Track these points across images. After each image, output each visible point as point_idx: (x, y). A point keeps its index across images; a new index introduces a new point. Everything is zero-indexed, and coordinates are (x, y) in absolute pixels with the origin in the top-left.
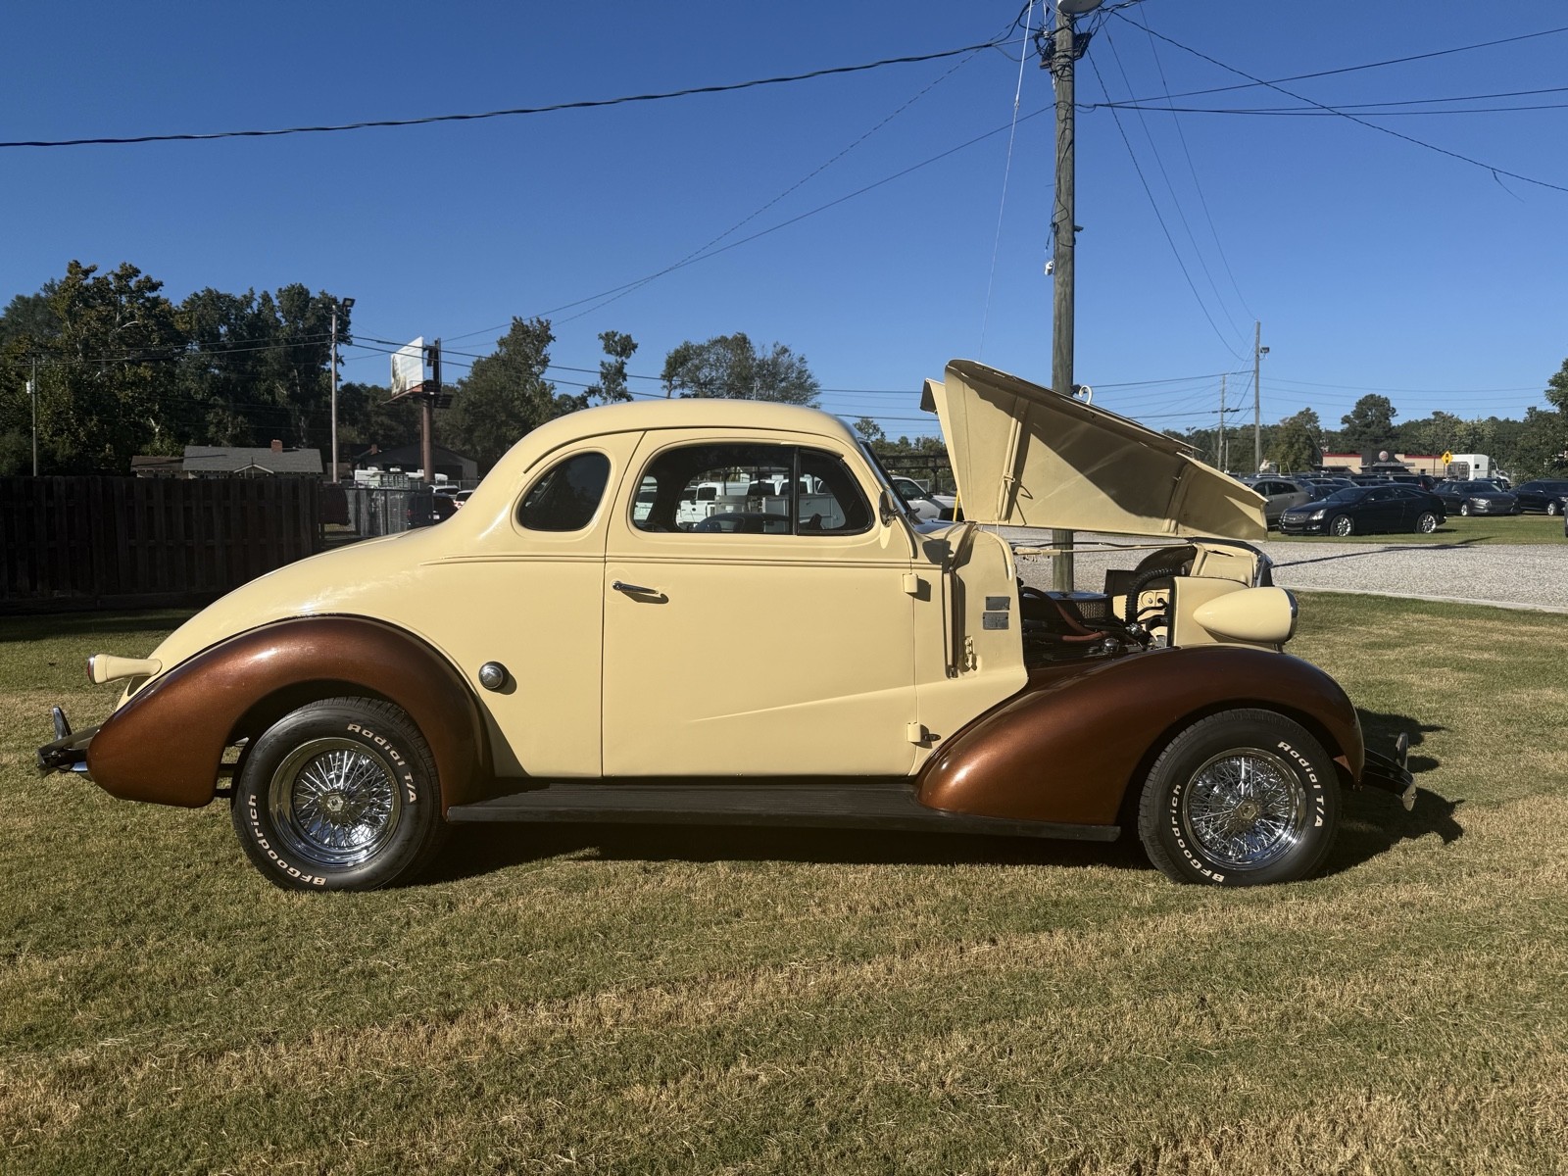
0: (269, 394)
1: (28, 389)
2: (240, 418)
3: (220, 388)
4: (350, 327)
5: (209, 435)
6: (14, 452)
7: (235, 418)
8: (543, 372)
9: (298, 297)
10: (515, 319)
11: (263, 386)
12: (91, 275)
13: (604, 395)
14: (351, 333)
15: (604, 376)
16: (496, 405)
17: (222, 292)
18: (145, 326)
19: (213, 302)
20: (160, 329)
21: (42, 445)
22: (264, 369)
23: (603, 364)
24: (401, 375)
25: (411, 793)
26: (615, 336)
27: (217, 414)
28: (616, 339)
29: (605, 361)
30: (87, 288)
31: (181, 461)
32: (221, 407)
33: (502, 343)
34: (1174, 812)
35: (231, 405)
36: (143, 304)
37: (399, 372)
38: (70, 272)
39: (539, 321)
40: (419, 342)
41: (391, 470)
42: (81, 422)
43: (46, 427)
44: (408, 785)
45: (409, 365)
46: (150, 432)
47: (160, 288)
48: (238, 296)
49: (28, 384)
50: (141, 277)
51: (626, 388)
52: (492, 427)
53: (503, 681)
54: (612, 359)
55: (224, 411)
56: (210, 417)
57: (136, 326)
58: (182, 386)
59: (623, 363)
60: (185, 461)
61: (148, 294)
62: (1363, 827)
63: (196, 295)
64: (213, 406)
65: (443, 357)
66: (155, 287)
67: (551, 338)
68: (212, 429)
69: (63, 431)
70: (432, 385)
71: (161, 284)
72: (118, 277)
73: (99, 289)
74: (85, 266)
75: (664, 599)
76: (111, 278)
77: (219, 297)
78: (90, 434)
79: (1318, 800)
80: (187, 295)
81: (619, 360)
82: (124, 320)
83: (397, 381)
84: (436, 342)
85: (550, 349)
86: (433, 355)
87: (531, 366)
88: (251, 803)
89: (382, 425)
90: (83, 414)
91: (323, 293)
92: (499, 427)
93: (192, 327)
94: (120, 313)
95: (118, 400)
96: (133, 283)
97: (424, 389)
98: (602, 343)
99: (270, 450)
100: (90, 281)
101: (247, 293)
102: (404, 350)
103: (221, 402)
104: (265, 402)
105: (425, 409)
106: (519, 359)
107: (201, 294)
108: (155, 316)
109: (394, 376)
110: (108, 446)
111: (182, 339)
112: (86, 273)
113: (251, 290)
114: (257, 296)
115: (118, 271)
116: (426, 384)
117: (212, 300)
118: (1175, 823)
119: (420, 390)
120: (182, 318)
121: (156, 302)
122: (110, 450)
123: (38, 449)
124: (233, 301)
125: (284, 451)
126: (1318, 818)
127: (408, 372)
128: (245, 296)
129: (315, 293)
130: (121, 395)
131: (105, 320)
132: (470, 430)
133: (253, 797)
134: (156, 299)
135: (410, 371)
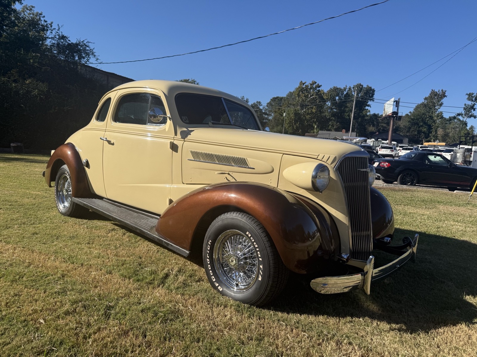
0: (348, 116)
1: (284, 115)
2: (338, 123)
3: (334, 115)
4: (374, 95)
5: (329, 128)
6: (279, 131)
7: (337, 123)
8: (439, 108)
9: (360, 88)
10: (432, 90)
11: (347, 114)
12: (305, 84)
13: (464, 116)
14: (374, 97)
15: (465, 109)
16: (419, 120)
17: (338, 87)
18: (316, 98)
19: (336, 91)
20: (319, 98)
21: (286, 130)
22: (347, 109)
23: (465, 105)
24: (386, 110)
26: (472, 95)
27: (332, 122)
28: (473, 96)
29: (467, 104)
30: (303, 88)
31: (317, 135)
32: (334, 120)
33: (426, 99)
35: (336, 119)
36: (316, 92)
37: (385, 109)
38: (300, 84)
39: (442, 90)
40: (393, 99)
41: (379, 140)
42: (295, 124)
43: (287, 125)
45: (389, 107)
46: (314, 127)
47: (321, 87)
48: (342, 88)
49: (284, 114)
50: (317, 84)
51: (473, 114)
52: (417, 127)
53: (88, 165)
54: (470, 103)
55: (334, 121)
56: (330, 123)
57: (313, 98)
58: (324, 114)
59: (474, 104)
60: (318, 135)
61: (318, 89)
63: (331, 88)
64: (332, 120)
65: (400, 104)
66: (319, 87)
67: (445, 96)
68: (330, 126)
69: (291, 126)
70: (395, 113)
71: (321, 86)
72: (311, 84)
73: (306, 88)
74: (303, 82)
75: (113, 144)
76: (309, 85)
77: (337, 89)
78: (297, 127)
80: (329, 89)
81: (473, 103)
82: (311, 96)
83: (385, 112)
84: (399, 99)
85: (444, 100)
86: (397, 103)
87: (435, 106)
89: (382, 126)
90: (296, 121)
91: (367, 86)
92: (419, 127)
93: (328, 97)
94: (310, 94)
95: (306, 118)
96: (314, 86)
97: (392, 114)
98: (467, 96)
99: (341, 132)
100: (304, 86)
101: (345, 87)
102: (388, 102)
103: (333, 118)
104: (347, 119)
105: (392, 120)
106: (431, 104)
107: (332, 88)
108: (318, 95)
109: (384, 110)
110: (300, 130)
111: (325, 101)
112: (303, 84)
113: (346, 86)
114: (348, 87)
115: (311, 83)
116: (394, 113)
117: (335, 89)
118: (208, 257)
119: (391, 115)
120: (326, 95)
121: (319, 91)
122: (301, 131)
123: (284, 130)
124: (340, 89)
125: (345, 133)
127: (388, 109)
128: (344, 88)
129: (365, 86)
130: (307, 117)
131: (306, 97)
132: (410, 128)
134: (319, 90)
135: (389, 109)
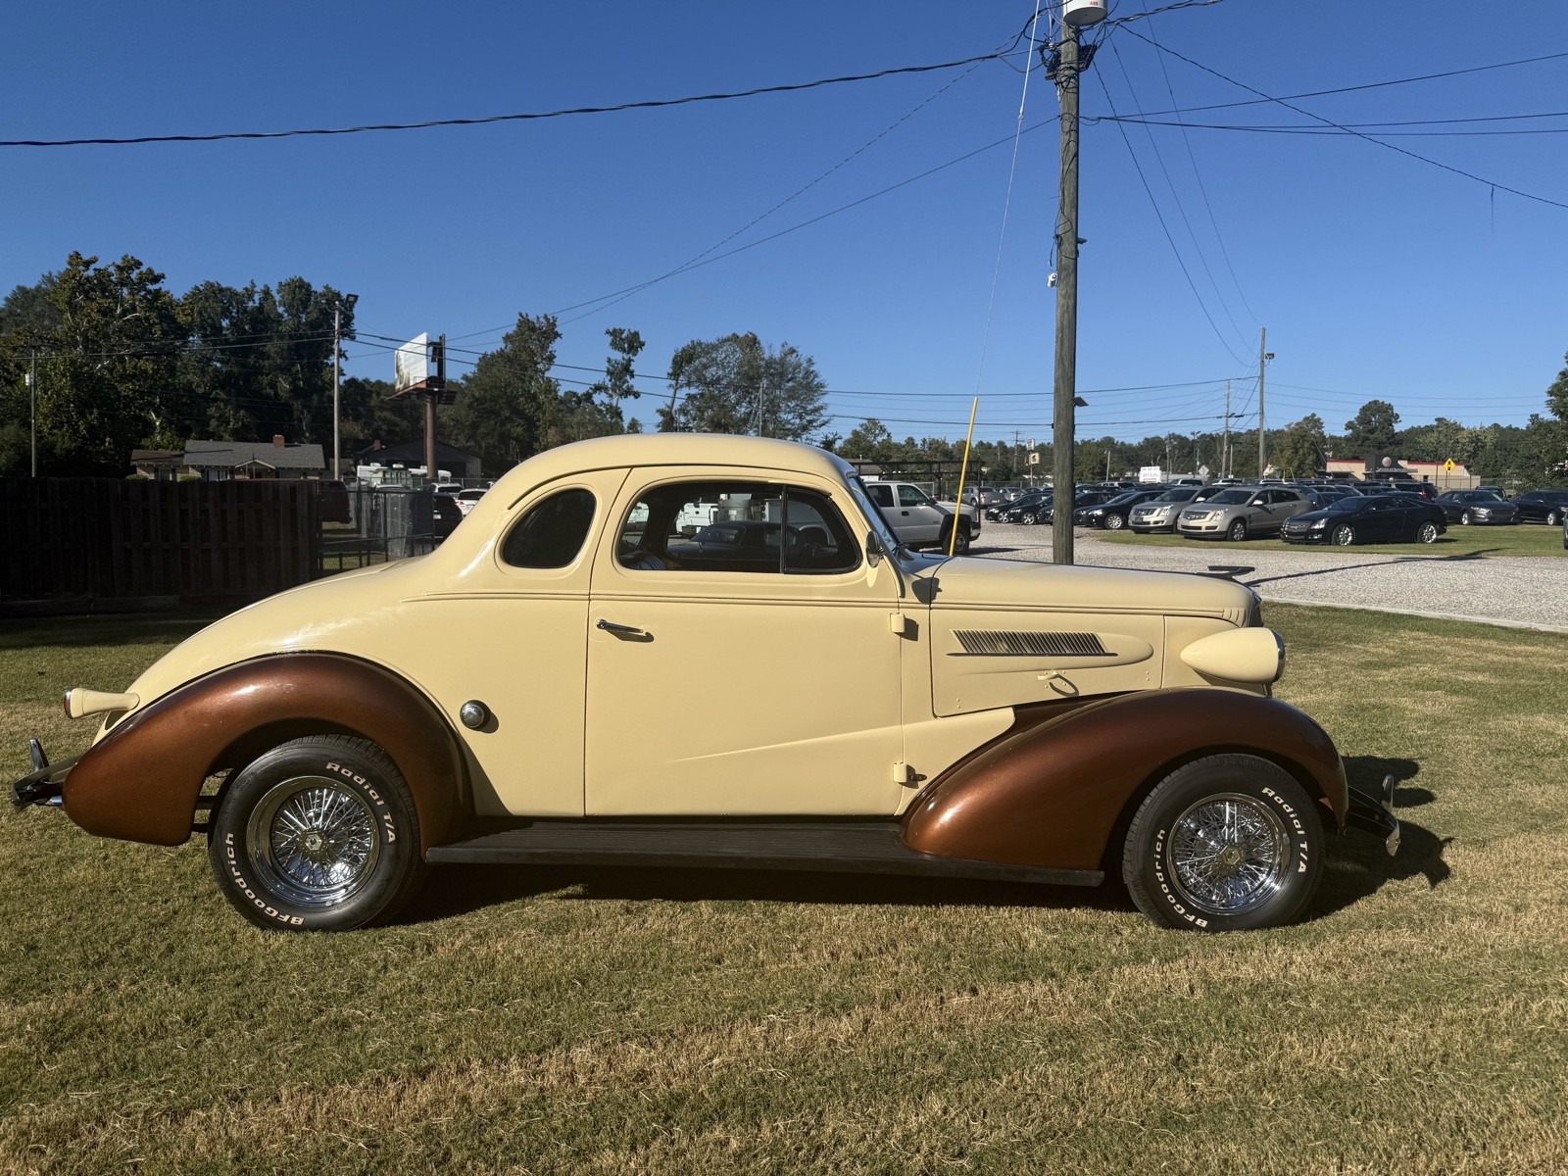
0: (271, 388)
1: (27, 381)
2: (242, 412)
3: (223, 382)
4: (354, 321)
5: (211, 429)
6: (12, 445)
7: (237, 412)
8: (548, 369)
9: (299, 291)
10: (521, 315)
11: (265, 380)
12: (92, 266)
13: (610, 392)
14: (354, 327)
15: (609, 372)
16: (500, 401)
17: (224, 285)
18: (147, 319)
19: (213, 295)
20: (161, 321)
21: (41, 438)
22: (266, 363)
23: (609, 361)
24: (404, 371)
25: (390, 833)
26: (622, 333)
27: (219, 408)
28: (624, 336)
29: (612, 358)
30: (88, 279)
31: (182, 456)
32: (223, 401)
33: (507, 338)
34: (1158, 857)
35: (234, 399)
36: (144, 297)
37: (402, 367)
38: (70, 264)
39: (546, 317)
40: (423, 338)
41: (394, 466)
42: (82, 415)
43: (45, 419)
44: (387, 825)
45: (412, 360)
46: (150, 425)
47: (162, 280)
48: (240, 289)
49: (27, 376)
50: (144, 269)
51: (632, 386)
52: (496, 424)
53: (485, 720)
54: (618, 356)
55: (226, 406)
56: (212, 411)
57: (137, 319)
58: (182, 379)
59: (630, 360)
60: (186, 456)
61: (151, 287)
62: (1349, 866)
63: (197, 288)
64: (215, 400)
65: (448, 354)
66: (156, 279)
67: (557, 335)
68: (213, 423)
69: (62, 423)
70: (436, 381)
71: (163, 276)
72: (120, 269)
73: (100, 281)
74: (86, 257)
75: (649, 638)
76: (112, 269)
77: (221, 290)
78: (90, 428)
79: (1302, 845)
80: (188, 289)
81: (626, 357)
82: (125, 312)
83: (401, 377)
84: (441, 338)
85: (556, 346)
86: (437, 351)
87: (537, 363)
88: (228, 842)
89: (384, 420)
90: (83, 407)
91: (326, 287)
92: (503, 424)
93: (193, 319)
94: (122, 305)
95: (118, 393)
96: (134, 276)
97: (428, 385)
98: (609, 339)
99: (271, 445)
100: (91, 273)
101: (248, 285)
102: (407, 346)
103: (223, 395)
104: (268, 397)
105: (428, 404)
106: (524, 356)
107: (202, 288)
108: (157, 308)
109: (398, 371)
110: (108, 439)
111: (183, 332)
112: (87, 264)
113: (252, 282)
114: (259, 288)
115: (119, 262)
116: (430, 380)
117: (213, 292)
118: (1159, 868)
119: (424, 386)
120: (183, 311)
121: (158, 294)
122: (110, 444)
123: (37, 441)
124: (232, 293)
125: (286, 446)
126: (1301, 863)
127: (411, 368)
128: (246, 289)
129: (318, 287)
130: (121, 388)
131: (106, 312)
132: (475, 426)
133: (230, 835)
134: (158, 291)
135: (413, 367)
